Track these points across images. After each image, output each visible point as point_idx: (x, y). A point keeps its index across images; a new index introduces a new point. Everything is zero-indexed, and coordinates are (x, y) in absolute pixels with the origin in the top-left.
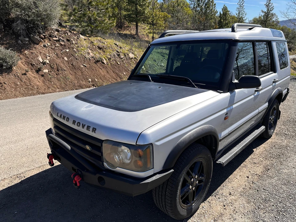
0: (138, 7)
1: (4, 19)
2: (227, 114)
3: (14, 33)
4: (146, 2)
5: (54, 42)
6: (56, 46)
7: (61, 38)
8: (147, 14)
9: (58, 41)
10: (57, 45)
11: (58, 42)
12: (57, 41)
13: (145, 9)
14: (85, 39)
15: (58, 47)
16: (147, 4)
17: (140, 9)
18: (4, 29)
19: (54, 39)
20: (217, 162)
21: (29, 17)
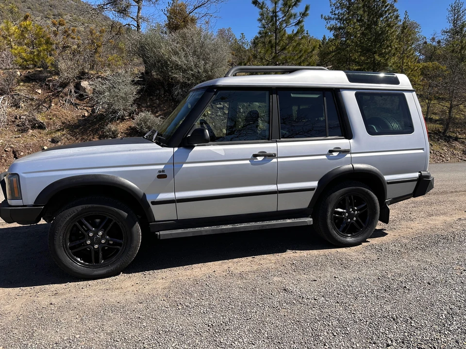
0: (377, 57)
1: (166, 84)
2: (163, 171)
3: (174, 100)
4: (391, 48)
5: (217, 110)
6: (217, 116)
7: (226, 105)
8: (391, 66)
9: (222, 108)
10: (219, 113)
11: (221, 110)
12: (220, 108)
13: (388, 59)
14: (260, 106)
15: (219, 116)
16: (393, 51)
17: (380, 59)
18: (164, 95)
19: (218, 106)
20: (158, 233)
21: (189, 80)
